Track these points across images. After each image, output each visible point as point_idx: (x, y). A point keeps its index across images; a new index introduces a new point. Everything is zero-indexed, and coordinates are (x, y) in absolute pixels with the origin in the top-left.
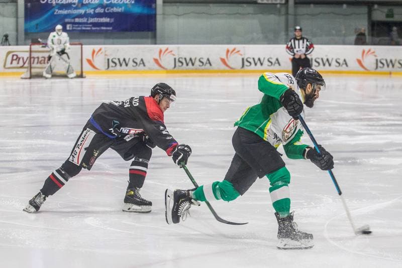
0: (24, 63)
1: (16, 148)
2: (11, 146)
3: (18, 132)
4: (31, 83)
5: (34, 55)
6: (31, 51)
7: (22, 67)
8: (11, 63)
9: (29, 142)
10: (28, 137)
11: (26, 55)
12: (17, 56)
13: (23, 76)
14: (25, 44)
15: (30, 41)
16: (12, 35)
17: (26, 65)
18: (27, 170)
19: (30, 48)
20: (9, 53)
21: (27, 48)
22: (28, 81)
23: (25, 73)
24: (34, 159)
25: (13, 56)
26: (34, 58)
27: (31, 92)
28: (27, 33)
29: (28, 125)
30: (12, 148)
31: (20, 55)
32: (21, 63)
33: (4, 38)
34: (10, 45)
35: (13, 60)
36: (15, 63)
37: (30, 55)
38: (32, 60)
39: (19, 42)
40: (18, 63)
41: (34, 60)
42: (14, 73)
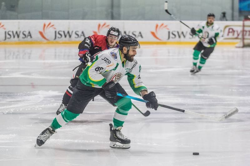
0: (238, 35)
1: (231, 102)
2: (228, 101)
3: (233, 90)
4: (243, 52)
5: (246, 29)
6: (244, 26)
7: (237, 38)
8: (228, 35)
9: (242, 98)
10: (242, 94)
11: (240, 29)
12: (232, 29)
13: (237, 45)
14: (239, 20)
15: (243, 18)
16: (229, 13)
17: (240, 36)
18: (240, 121)
19: (243, 24)
20: (226, 27)
21: (241, 23)
22: (241, 49)
23: (239, 43)
24: (246, 112)
25: (230, 29)
26: (246, 31)
27: (243, 58)
28: (241, 11)
29: (240, 85)
30: (229, 102)
31: (235, 29)
32: (236, 35)
33: (222, 15)
34: (227, 20)
35: (229, 32)
36: (231, 35)
37: (243, 29)
38: (245, 33)
39: (235, 18)
40: (233, 35)
41: (246, 34)
42: (229, 43)
